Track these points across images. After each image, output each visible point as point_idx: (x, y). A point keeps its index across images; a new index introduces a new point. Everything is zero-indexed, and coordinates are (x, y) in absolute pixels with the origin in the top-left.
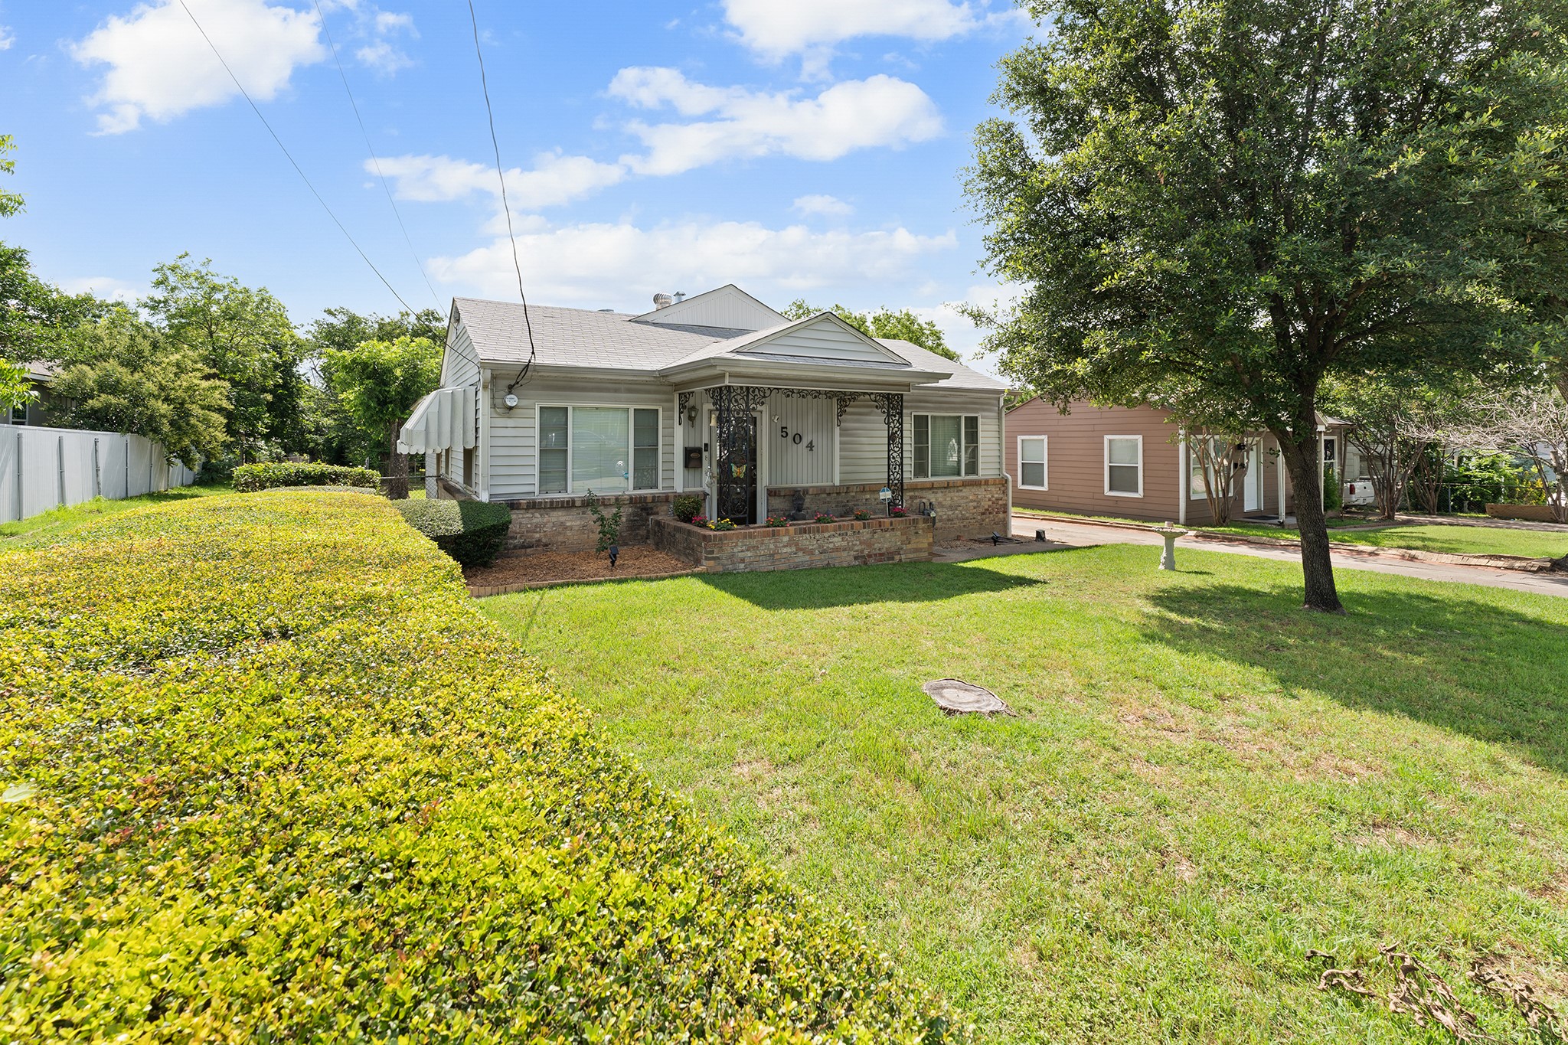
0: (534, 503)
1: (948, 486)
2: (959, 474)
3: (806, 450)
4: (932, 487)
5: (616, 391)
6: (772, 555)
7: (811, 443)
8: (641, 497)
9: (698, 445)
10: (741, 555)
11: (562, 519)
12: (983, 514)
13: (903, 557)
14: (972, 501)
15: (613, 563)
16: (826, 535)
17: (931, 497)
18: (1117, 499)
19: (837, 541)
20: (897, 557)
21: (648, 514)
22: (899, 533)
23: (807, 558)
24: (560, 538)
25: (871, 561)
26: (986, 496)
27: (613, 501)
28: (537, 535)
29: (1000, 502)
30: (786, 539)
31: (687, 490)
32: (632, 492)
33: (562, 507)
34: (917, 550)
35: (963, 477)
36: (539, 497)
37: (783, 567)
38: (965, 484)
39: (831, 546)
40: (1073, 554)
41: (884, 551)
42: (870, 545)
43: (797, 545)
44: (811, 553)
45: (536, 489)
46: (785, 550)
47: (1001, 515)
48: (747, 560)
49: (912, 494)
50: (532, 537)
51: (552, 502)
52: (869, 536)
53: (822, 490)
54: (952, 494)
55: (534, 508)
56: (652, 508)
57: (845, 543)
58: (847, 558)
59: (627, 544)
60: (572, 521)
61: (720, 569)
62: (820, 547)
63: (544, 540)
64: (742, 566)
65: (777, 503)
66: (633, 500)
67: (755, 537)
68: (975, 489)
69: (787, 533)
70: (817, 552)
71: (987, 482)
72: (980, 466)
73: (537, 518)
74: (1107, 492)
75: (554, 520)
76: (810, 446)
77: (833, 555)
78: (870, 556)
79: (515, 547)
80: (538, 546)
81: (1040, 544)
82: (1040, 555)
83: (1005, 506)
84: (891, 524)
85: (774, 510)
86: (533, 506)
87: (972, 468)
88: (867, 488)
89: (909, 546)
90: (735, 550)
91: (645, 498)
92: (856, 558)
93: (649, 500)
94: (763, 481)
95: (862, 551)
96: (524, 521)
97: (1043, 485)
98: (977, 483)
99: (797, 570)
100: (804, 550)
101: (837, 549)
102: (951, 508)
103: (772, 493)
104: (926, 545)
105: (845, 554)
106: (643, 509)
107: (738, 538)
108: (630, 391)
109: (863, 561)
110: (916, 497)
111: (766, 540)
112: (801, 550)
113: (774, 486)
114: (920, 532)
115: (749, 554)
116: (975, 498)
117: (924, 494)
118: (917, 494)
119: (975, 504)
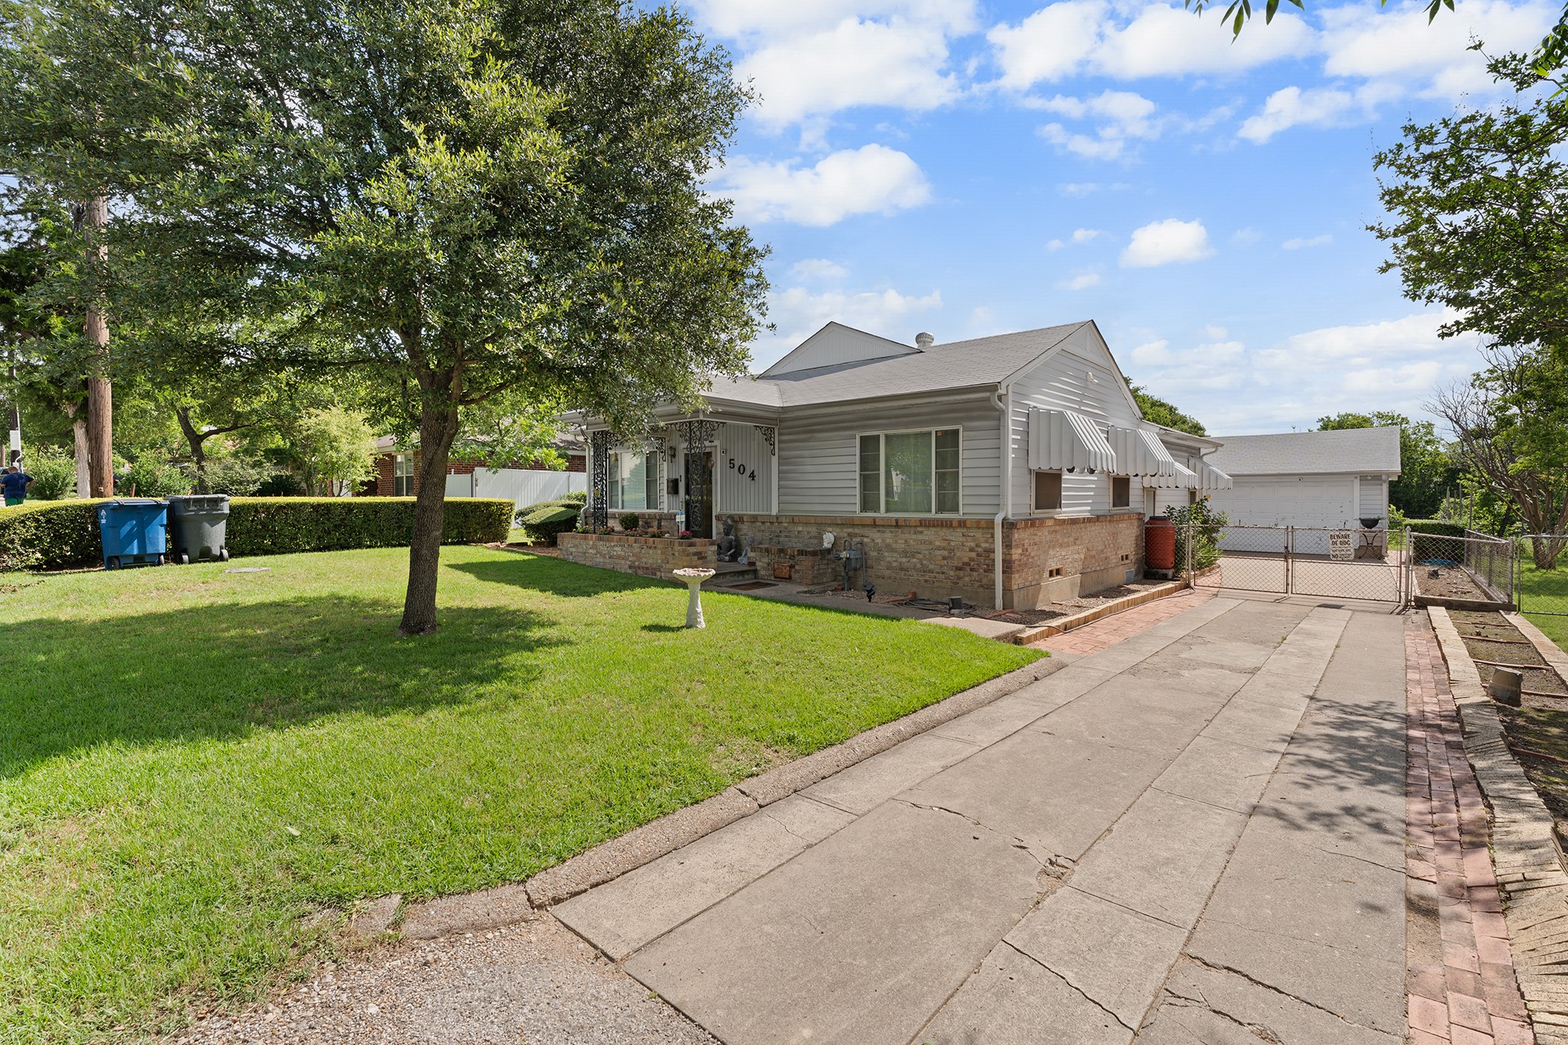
2: (926, 510)
4: (874, 524)
12: (958, 569)
14: (939, 548)
17: (875, 537)
26: (963, 545)
35: (933, 515)
49: (850, 530)
54: (909, 537)
68: (944, 532)
71: (962, 524)
72: (958, 502)
76: (752, 476)
87: (948, 502)
98: (953, 525)
102: (905, 553)
110: (856, 535)
116: (944, 544)
117: (866, 531)
118: (856, 531)
119: (946, 553)
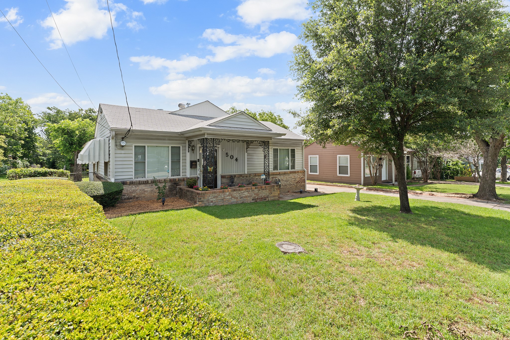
0: (132, 182)
1: (285, 173)
2: (289, 169)
3: (235, 161)
4: (279, 174)
5: (164, 140)
6: (223, 199)
7: (237, 158)
8: (174, 179)
9: (195, 160)
10: (211, 200)
11: (144, 188)
12: (297, 183)
13: (269, 199)
15: (163, 204)
16: (242, 192)
17: (279, 177)
18: (341, 177)
19: (246, 194)
20: (267, 199)
21: (177, 185)
22: (268, 190)
23: (236, 200)
24: (143, 195)
25: (258, 200)
26: (298, 177)
27: (163, 181)
28: (134, 194)
29: (303, 179)
30: (228, 193)
31: (191, 176)
32: (170, 177)
33: (144, 183)
34: (274, 196)
36: (134, 180)
37: (227, 204)
38: (291, 173)
39: (244, 195)
40: (327, 196)
41: (263, 197)
42: (257, 194)
43: (232, 195)
44: (237, 198)
45: (133, 177)
46: (227, 197)
47: (303, 183)
48: (214, 201)
49: (272, 176)
50: (132, 195)
51: (139, 182)
52: (257, 192)
53: (241, 175)
54: (286, 176)
55: (132, 184)
56: (178, 183)
57: (249, 195)
58: (250, 200)
59: (168, 197)
60: (147, 188)
61: (204, 205)
62: (240, 196)
63: (136, 196)
64: (212, 203)
65: (225, 180)
66: (171, 180)
67: (216, 193)
68: (294, 174)
69: (228, 191)
70: (239, 198)
71: (298, 172)
72: (296, 166)
73: (134, 188)
74: (338, 175)
75: (140, 188)
76: (237, 160)
77: (245, 199)
78: (258, 199)
79: (125, 199)
80: (134, 198)
81: (316, 193)
82: (316, 197)
83: (304, 180)
84: (265, 187)
85: (223, 183)
86: (132, 183)
87: (293, 167)
88: (257, 175)
89: (272, 195)
90: (209, 198)
91: (176, 179)
92: (253, 200)
93: (177, 180)
94: (220, 172)
95: (255, 197)
96: (129, 189)
97: (317, 172)
98: (295, 172)
99: (232, 204)
100: (234, 197)
101: (246, 197)
102: (286, 181)
103: (222, 177)
104: (277, 195)
105: (249, 198)
106: (174, 184)
107: (210, 193)
108: (169, 140)
109: (255, 200)
110: (274, 178)
111: (221, 194)
112: (233, 197)
113: (223, 174)
114: (275, 190)
115: (214, 199)
116: (294, 177)
117: (277, 176)
118: (274, 176)
119: (294, 179)
